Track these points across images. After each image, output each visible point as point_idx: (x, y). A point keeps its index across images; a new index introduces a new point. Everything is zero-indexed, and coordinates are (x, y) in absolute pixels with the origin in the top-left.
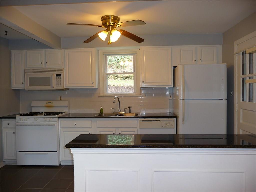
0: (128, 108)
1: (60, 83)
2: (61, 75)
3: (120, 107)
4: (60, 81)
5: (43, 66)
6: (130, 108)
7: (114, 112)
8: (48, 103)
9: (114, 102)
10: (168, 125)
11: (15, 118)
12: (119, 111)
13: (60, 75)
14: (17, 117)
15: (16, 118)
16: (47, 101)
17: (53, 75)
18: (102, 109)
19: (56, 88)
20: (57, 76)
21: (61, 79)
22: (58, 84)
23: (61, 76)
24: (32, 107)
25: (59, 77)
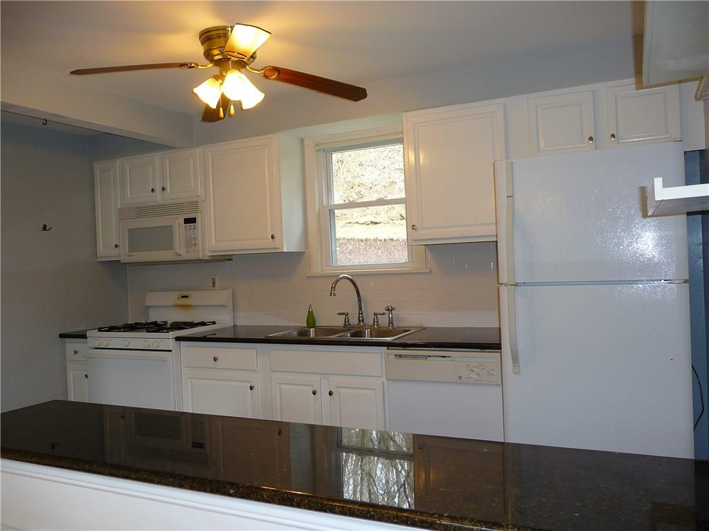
0: (384, 311)
1: (193, 242)
2: (195, 219)
3: (360, 308)
4: (193, 236)
5: (158, 197)
6: (390, 310)
7: (345, 324)
8: (183, 297)
9: (331, 295)
11: (84, 337)
12: (359, 320)
13: (193, 220)
14: (88, 334)
15: (86, 338)
16: (179, 293)
17: (177, 219)
18: (310, 314)
19: (185, 254)
20: (187, 221)
21: (195, 229)
22: (191, 242)
23: (195, 222)
24: (148, 307)
25: (190, 226)
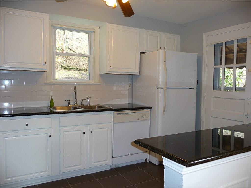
0: (86, 99)
3: (76, 98)
6: (88, 98)
7: (68, 105)
10: (144, 117)
12: (75, 103)
18: (52, 101)
